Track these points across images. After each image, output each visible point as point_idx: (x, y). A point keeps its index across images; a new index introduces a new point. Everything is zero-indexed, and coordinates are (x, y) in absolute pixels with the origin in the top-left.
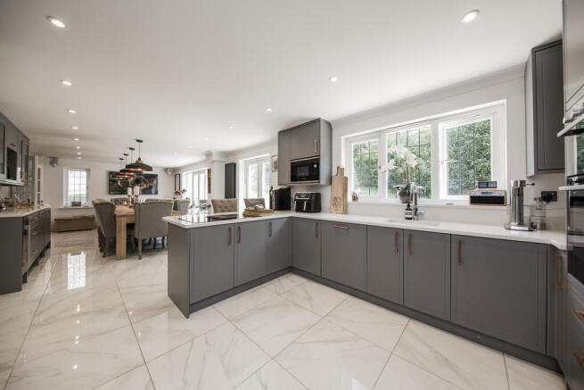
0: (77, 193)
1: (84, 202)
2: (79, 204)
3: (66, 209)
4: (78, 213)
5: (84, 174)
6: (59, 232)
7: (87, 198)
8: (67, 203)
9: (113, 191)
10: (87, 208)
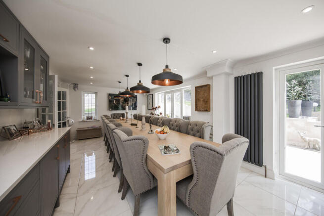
0: (90, 107)
1: (94, 116)
2: (91, 118)
3: (83, 122)
4: (90, 125)
5: (94, 95)
6: (80, 140)
7: (96, 112)
8: (84, 117)
9: (111, 108)
10: (96, 121)
